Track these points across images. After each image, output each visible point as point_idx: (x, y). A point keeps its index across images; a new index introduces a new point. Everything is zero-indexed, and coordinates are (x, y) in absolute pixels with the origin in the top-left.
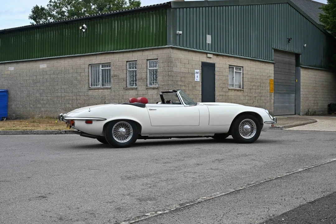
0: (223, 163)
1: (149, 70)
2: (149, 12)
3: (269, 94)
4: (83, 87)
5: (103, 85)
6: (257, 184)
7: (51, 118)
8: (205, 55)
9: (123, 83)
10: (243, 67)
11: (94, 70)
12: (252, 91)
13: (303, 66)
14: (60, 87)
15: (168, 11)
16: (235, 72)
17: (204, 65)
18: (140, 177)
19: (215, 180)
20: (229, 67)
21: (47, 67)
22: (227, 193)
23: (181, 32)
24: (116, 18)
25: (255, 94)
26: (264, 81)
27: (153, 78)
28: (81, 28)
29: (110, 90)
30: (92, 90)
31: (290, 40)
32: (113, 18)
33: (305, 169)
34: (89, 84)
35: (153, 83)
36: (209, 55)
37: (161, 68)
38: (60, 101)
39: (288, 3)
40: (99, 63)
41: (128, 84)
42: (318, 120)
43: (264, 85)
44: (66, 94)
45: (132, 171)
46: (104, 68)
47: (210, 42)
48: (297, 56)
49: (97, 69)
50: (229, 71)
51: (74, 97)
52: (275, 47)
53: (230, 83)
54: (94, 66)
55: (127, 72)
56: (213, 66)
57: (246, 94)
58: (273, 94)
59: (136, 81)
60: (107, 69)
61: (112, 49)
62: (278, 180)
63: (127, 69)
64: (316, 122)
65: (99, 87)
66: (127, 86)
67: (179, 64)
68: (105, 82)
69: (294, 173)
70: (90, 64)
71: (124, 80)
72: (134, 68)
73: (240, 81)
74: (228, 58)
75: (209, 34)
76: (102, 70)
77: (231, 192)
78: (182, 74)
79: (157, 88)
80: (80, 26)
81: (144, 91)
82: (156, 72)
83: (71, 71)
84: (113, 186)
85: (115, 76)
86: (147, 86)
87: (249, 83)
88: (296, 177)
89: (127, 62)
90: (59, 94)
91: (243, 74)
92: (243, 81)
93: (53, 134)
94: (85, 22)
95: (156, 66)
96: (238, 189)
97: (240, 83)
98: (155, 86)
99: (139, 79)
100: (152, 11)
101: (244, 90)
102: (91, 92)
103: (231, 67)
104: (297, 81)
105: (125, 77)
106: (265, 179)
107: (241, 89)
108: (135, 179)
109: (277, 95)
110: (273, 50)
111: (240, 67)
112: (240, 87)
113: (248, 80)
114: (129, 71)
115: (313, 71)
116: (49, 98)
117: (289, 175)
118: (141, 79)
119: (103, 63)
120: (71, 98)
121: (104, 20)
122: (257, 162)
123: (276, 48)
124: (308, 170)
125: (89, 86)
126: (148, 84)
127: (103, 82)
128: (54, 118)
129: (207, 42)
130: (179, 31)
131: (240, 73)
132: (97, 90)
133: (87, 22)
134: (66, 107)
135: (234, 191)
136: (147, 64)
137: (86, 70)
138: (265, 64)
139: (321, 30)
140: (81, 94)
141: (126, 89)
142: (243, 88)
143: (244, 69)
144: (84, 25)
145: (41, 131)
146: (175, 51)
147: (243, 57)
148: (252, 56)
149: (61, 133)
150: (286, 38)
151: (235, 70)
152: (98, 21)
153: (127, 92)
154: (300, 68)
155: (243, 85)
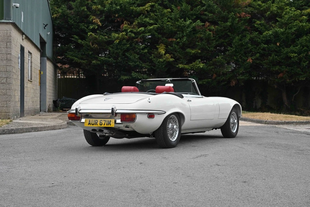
3: (39, 87)
8: (21, 37)
10: (31, 54)
12: (34, 82)
23: (18, 5)
25: (35, 87)
36: (24, 37)
43: (37, 76)
48: (42, 44)
52: (40, 33)
67: (14, 46)
74: (28, 41)
75: (22, 11)
78: (14, 58)
87: (33, 73)
91: (31, 62)
104: (42, 73)
107: (31, 80)
110: (39, 37)
113: (33, 70)
115: (49, 63)
129: (22, 20)
138: (38, 52)
143: (32, 57)
146: (13, 29)
154: (46, 58)
155: (31, 75)
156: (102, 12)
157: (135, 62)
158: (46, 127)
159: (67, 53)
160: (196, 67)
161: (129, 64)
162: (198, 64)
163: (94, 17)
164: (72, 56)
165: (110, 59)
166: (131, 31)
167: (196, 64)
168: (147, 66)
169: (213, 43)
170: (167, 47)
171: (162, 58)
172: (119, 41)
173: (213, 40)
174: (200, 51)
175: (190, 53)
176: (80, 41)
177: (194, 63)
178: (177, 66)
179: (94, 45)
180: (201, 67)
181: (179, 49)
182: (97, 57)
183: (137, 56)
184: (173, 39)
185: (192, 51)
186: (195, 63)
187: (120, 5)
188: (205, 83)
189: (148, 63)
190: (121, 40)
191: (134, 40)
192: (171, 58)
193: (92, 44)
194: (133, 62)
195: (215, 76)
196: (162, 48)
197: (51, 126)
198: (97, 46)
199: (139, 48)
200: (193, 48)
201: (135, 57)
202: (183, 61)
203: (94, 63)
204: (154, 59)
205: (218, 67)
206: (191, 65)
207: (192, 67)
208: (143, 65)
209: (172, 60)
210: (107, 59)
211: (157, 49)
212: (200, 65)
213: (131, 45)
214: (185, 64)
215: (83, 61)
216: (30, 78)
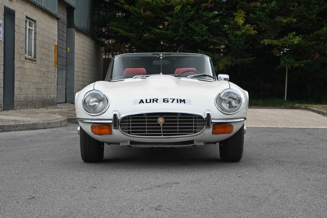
3: (54, 68)
12: (42, 62)
13: (77, 27)
16: (29, 29)
17: (6, 12)
25: (44, 68)
26: (51, 47)
43: (51, 54)
48: (69, 10)
56: (13, 15)
57: (38, 67)
58: (57, 69)
74: (25, 3)
87: (41, 49)
92: (35, 45)
97: (31, 48)
101: (37, 60)
107: (34, 58)
111: (33, 20)
112: (31, 56)
113: (39, 44)
131: (32, 31)
138: (52, 20)
143: (37, 25)
147: (37, 4)
148: (42, 5)
151: (28, 26)
154: (74, 30)
155: (35, 51)
157: (202, 36)
158: (19, 125)
159: (110, 23)
160: (290, 44)
161: (194, 39)
162: (292, 38)
164: (116, 27)
165: (168, 32)
167: (290, 39)
168: (220, 42)
169: (315, 8)
170: (248, 14)
171: (241, 30)
172: (181, 6)
173: (315, 4)
174: (295, 20)
175: (281, 22)
176: (126, 6)
177: (286, 38)
178: (262, 42)
179: (146, 13)
180: (296, 42)
181: (265, 17)
182: (150, 28)
183: (205, 28)
184: (257, 3)
185: (284, 20)
186: (288, 37)
188: (303, 65)
189: (221, 37)
190: (184, 5)
191: (203, 5)
192: (254, 30)
193: (143, 11)
194: (200, 36)
195: (317, 55)
196: (241, 16)
197: (29, 124)
198: (150, 14)
199: (208, 16)
200: (285, 15)
201: (202, 29)
202: (271, 34)
203: (145, 36)
204: (229, 31)
205: (322, 43)
206: (282, 40)
207: (284, 42)
208: (213, 40)
209: (253, 32)
210: (164, 31)
211: (234, 17)
212: (294, 40)
213: (197, 13)
214: (274, 39)
215: (131, 34)
216: (33, 56)
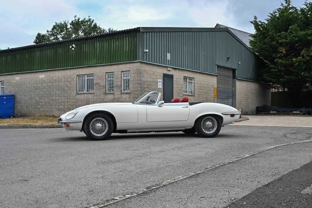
0: (182, 150)
1: (123, 79)
2: (123, 35)
3: (213, 98)
4: (73, 92)
5: (88, 91)
6: (213, 168)
7: (48, 116)
8: (165, 69)
9: (103, 90)
10: (194, 78)
11: (81, 80)
12: (201, 96)
13: (238, 78)
14: (55, 93)
15: (137, 34)
16: (188, 82)
17: (165, 76)
18: (113, 162)
19: (176, 164)
20: (184, 78)
21: (45, 77)
22: (188, 176)
23: (147, 51)
24: (98, 39)
25: (203, 99)
26: (210, 89)
27: (126, 85)
28: (71, 47)
29: (93, 95)
30: (79, 95)
31: (228, 59)
32: (95, 40)
33: (250, 155)
34: (77, 90)
35: (126, 89)
36: (169, 69)
37: (132, 78)
38: (55, 103)
39: (227, 31)
40: (85, 74)
41: (107, 90)
42: (250, 118)
43: (210, 92)
44: (59, 98)
45: (107, 157)
46: (89, 78)
47: (169, 59)
48: (234, 71)
49: (83, 78)
50: (184, 81)
51: (66, 100)
52: (217, 64)
53: (184, 90)
54: (81, 76)
55: (106, 81)
56: (171, 77)
57: (196, 98)
58: (216, 99)
59: (113, 88)
60: (91, 79)
61: (95, 63)
62: (231, 165)
63: (106, 79)
64: (249, 119)
65: (85, 92)
66: (106, 92)
67: (146, 75)
68: (90, 89)
69: (242, 159)
70: (78, 74)
71: (104, 87)
72: (112, 78)
73: (192, 88)
74: (183, 71)
75: (169, 53)
76: (87, 79)
77: (192, 176)
78: (148, 82)
79: (129, 93)
80: (70, 45)
81: (119, 96)
82: (128, 81)
83: (63, 80)
84: (89, 170)
85: (97, 84)
86: (121, 91)
87: (199, 90)
88: (245, 162)
89: (106, 73)
90: (54, 98)
91: (194, 83)
92: (194, 89)
93: (48, 128)
94: (74, 42)
95: (128, 77)
96: (197, 173)
97: (192, 90)
98: (128, 92)
99: (115, 86)
100: (126, 34)
101: (195, 95)
102: (78, 97)
103: (185, 78)
104: (233, 89)
105: (105, 84)
106: (220, 164)
107: (193, 94)
108: (109, 163)
109: (219, 99)
110: (216, 66)
111: (192, 78)
112: (192, 93)
113: (198, 88)
114: (108, 80)
115: (245, 82)
116: (46, 101)
117: (239, 160)
118: (117, 86)
119: (88, 74)
120: (63, 101)
121: (89, 41)
122: (209, 150)
123: (219, 64)
124: (253, 156)
125: (77, 92)
126: (122, 90)
127: (88, 88)
128: (50, 116)
129: (167, 59)
130: (146, 49)
131: (192, 82)
132: (84, 95)
133: (76, 43)
134: (59, 107)
135: (194, 174)
136: (121, 75)
137: (75, 79)
138: (211, 77)
139: (251, 52)
140: (71, 98)
141: (106, 94)
142: (194, 94)
143: (195, 80)
144: (73, 45)
145: (38, 126)
146: (143, 65)
147: (194, 71)
148: (201, 70)
149: (54, 127)
150: (226, 58)
151: (188, 81)
152: (84, 42)
153: (106, 96)
154: (236, 79)
155: (194, 91)
156: (287, 44)
163: (281, 48)
164: (267, 76)
166: (308, 56)
172: (298, 63)
179: (282, 68)
187: (299, 37)
194: (310, 78)
216: (193, 93)
